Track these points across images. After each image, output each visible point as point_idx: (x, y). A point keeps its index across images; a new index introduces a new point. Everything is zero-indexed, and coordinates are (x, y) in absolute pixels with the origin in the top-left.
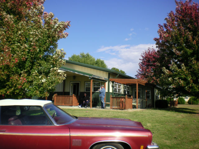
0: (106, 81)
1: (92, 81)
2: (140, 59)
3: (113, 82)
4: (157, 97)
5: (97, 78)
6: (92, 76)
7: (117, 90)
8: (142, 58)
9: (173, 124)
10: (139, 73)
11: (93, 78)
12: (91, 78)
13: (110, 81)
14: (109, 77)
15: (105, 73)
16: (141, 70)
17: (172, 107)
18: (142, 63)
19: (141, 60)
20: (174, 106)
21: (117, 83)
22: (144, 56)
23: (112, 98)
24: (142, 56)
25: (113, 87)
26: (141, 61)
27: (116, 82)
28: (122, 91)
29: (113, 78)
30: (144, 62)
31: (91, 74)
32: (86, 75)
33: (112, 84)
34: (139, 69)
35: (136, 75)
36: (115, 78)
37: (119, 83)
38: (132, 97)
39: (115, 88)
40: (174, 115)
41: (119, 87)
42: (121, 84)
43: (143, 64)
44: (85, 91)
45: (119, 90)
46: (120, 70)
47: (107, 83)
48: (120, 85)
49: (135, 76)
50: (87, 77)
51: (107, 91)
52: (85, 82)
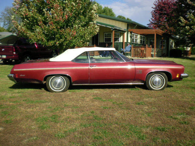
0: (125, 32)
1: (113, 32)
2: (152, 7)
3: (131, 33)
4: (171, 46)
5: (118, 29)
6: (115, 27)
7: (135, 40)
8: (154, 6)
9: (191, 68)
10: (152, 22)
11: (115, 29)
12: (113, 29)
13: (129, 31)
14: (128, 28)
15: (124, 24)
16: (153, 19)
17: (185, 56)
18: (154, 11)
19: (154, 8)
20: (186, 55)
21: (135, 33)
22: (157, 4)
23: (133, 47)
24: (155, 5)
25: (131, 37)
26: (154, 10)
27: (133, 33)
28: (139, 41)
29: (131, 29)
30: (157, 10)
31: (113, 26)
32: (109, 27)
33: (130, 34)
34: (152, 17)
36: (133, 29)
37: (136, 34)
38: (151, 46)
39: (133, 38)
40: (190, 62)
41: (136, 38)
42: (137, 34)
43: (156, 13)
44: (104, 42)
45: (136, 40)
47: (126, 34)
48: (137, 36)
49: (147, 25)
50: (110, 28)
51: (125, 41)
52: (104, 33)
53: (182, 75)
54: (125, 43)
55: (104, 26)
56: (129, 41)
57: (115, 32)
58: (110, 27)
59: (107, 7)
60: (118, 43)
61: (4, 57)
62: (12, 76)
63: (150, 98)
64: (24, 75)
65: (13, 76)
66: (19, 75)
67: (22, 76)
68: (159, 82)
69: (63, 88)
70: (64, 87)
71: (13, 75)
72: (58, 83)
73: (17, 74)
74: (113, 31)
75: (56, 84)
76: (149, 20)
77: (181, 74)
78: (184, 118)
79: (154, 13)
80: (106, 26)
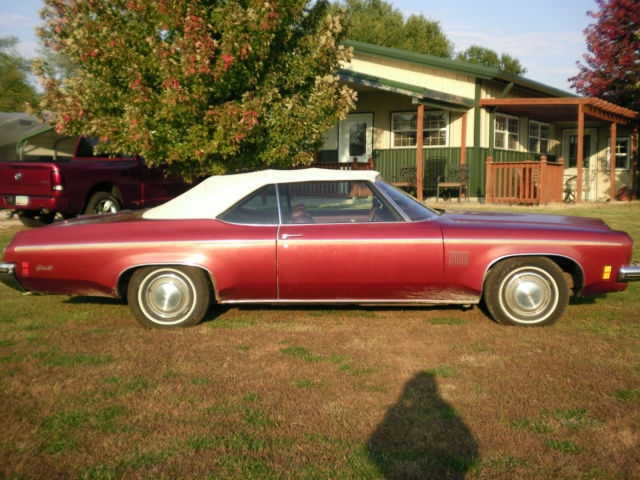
0: (468, 108)
1: (421, 109)
2: (589, 13)
3: (492, 111)
5: (438, 98)
7: (506, 140)
10: (585, 70)
11: (426, 100)
12: (419, 99)
13: (482, 107)
14: (478, 94)
16: (593, 56)
18: (597, 27)
19: (594, 16)
23: (493, 165)
26: (596, 21)
31: (419, 87)
32: (402, 92)
33: (488, 118)
34: (587, 51)
35: (574, 79)
38: (561, 160)
39: (498, 131)
41: (510, 130)
42: (518, 116)
44: (392, 147)
45: (512, 138)
46: (500, 57)
47: (471, 113)
49: (569, 80)
51: (470, 143)
52: (393, 115)
53: (623, 271)
54: (468, 148)
55: (388, 89)
56: (484, 143)
57: (425, 110)
58: (409, 93)
59: (421, 17)
60: (441, 149)
61: (22, 201)
62: (8, 269)
63: (483, 356)
64: (50, 268)
65: (14, 269)
66: (31, 268)
67: (44, 268)
68: (535, 295)
69: (186, 314)
70: (188, 311)
71: (12, 266)
72: (167, 296)
73: (25, 265)
74: (419, 105)
75: (163, 298)
76: (578, 62)
77: (620, 267)
78: (573, 430)
79: (594, 34)
80: (393, 89)
